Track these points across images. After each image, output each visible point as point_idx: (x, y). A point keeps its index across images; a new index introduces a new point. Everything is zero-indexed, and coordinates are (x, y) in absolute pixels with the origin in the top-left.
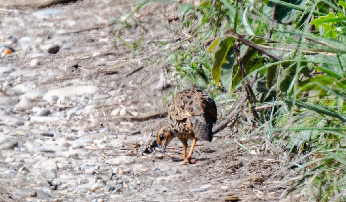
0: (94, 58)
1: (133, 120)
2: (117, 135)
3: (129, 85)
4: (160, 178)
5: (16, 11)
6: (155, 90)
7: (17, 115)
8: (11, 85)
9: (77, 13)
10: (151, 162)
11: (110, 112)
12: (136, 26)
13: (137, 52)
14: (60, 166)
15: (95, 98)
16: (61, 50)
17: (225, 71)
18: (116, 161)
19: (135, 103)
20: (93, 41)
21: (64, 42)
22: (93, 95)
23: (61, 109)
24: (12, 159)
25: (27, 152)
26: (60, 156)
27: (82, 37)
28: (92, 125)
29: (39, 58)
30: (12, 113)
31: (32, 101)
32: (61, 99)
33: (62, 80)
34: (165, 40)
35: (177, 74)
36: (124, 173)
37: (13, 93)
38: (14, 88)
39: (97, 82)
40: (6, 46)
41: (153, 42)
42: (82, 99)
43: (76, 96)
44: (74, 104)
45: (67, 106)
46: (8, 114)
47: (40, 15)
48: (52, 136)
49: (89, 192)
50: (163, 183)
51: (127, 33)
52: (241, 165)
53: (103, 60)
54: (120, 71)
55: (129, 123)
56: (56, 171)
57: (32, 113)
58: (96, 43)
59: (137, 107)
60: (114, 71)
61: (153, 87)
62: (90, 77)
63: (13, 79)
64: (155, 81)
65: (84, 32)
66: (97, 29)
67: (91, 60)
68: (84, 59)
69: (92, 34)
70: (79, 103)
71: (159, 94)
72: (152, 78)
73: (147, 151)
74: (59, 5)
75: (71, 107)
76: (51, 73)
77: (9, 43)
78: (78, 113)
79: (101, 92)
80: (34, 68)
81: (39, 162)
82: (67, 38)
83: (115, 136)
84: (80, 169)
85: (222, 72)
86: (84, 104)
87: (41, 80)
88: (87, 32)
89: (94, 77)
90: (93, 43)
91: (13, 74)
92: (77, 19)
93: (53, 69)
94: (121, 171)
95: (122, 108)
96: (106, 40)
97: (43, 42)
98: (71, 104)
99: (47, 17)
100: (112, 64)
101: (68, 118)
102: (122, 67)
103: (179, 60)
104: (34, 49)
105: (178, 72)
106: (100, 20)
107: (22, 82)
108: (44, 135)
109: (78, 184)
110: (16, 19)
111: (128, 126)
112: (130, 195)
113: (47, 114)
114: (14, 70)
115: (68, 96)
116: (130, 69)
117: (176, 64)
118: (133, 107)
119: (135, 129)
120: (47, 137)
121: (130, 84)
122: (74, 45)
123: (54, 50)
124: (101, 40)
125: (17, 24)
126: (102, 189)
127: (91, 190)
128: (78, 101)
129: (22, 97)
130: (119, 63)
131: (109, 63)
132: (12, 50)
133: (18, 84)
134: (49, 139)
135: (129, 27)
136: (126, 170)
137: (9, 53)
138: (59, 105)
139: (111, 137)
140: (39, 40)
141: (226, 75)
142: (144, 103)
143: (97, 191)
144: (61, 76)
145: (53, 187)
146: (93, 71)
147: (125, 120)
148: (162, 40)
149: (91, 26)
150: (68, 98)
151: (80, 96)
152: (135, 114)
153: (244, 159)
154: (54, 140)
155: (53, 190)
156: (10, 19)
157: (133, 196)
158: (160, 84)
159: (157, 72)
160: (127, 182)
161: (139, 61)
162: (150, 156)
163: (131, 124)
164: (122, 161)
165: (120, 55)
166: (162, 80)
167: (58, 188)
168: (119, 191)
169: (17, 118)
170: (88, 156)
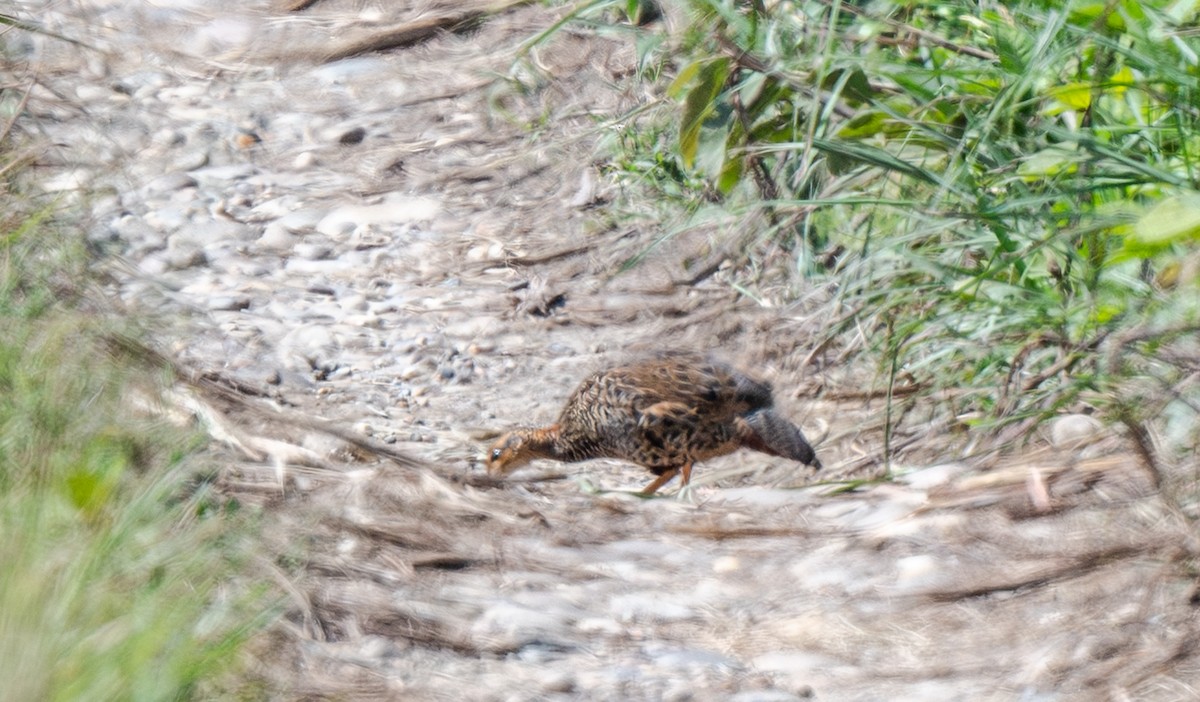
0: (437, 151)
1: (516, 263)
2: (474, 290)
3: (515, 203)
4: (558, 361)
5: (270, 69)
6: (571, 208)
7: (257, 259)
8: (248, 203)
9: (411, 70)
10: (543, 332)
11: (464, 252)
12: (540, 88)
13: (535, 136)
14: (341, 340)
15: (433, 227)
16: (368, 140)
17: (709, 131)
18: (466, 329)
19: (526, 233)
20: (440, 119)
21: (376, 125)
22: (429, 223)
23: (360, 248)
24: (233, 326)
25: (270, 316)
26: (342, 323)
27: (419, 112)
28: (423, 277)
29: (314, 151)
30: (247, 254)
31: (294, 233)
32: (362, 229)
33: (365, 195)
34: (601, 112)
35: (622, 178)
36: (480, 351)
37: (251, 217)
38: (254, 210)
39: (443, 196)
40: (243, 131)
41: (576, 117)
42: (404, 230)
43: (393, 224)
44: (388, 239)
45: (374, 243)
46: (235, 255)
47: (328, 74)
48: (330, 293)
49: (395, 381)
50: (563, 368)
51: (520, 102)
52: (738, 329)
53: (460, 154)
54: (498, 175)
55: (507, 269)
56: (333, 349)
57: (294, 255)
58: (446, 124)
59: (527, 241)
60: (482, 175)
61: (566, 203)
62: (426, 188)
63: (253, 190)
64: (573, 192)
65: (424, 105)
66: (451, 97)
67: (432, 153)
68: (417, 153)
69: (441, 107)
70: (397, 237)
71: (579, 215)
72: (565, 186)
73: (536, 312)
74: (374, 53)
75: (381, 244)
76: (339, 180)
77: (248, 125)
78: (395, 253)
79: (449, 215)
80: (300, 171)
81: (294, 332)
82: (383, 117)
83: (470, 293)
84: (383, 344)
85: (703, 135)
86: (407, 238)
87: (315, 192)
88: (429, 103)
89: (435, 187)
90: (440, 125)
91: (255, 181)
92: (410, 80)
93: (346, 172)
94: (473, 348)
95: (493, 244)
96: (468, 117)
97: (327, 126)
98: (382, 240)
99: (342, 79)
100: (480, 161)
101: (372, 264)
102: (503, 168)
103: (629, 147)
104: (306, 137)
105: (626, 173)
106: (464, 80)
107: (274, 195)
108: (315, 291)
109: (374, 368)
110: (269, 83)
111: (504, 275)
112: (489, 387)
113: (325, 255)
114: (255, 173)
115: (375, 223)
116: (516, 172)
117: (621, 155)
118: (519, 241)
119: (517, 280)
120: (320, 296)
121: (518, 200)
122: (398, 130)
123: (354, 138)
124: (458, 118)
125: (271, 94)
126: (423, 377)
127: (399, 378)
128: (396, 234)
129: (270, 227)
130: (496, 158)
131: (473, 161)
132: (257, 140)
133: (265, 200)
134: (322, 299)
135: (523, 90)
136: (486, 345)
137: (246, 143)
138: (355, 241)
139: (463, 293)
140: (318, 121)
141: (711, 142)
142: (543, 232)
143: (415, 379)
144: (363, 187)
145: (320, 373)
146: (433, 177)
147: (499, 264)
148: (594, 112)
149: (440, 92)
150: (374, 228)
151: (401, 225)
152: (521, 254)
153: (745, 317)
154: (334, 300)
155: (318, 378)
156: (254, 84)
157: (494, 389)
158: (581, 198)
159: (576, 174)
160: (486, 366)
161: (540, 155)
162: (542, 320)
163: (510, 272)
164: (478, 328)
165: (502, 143)
166: (586, 189)
167: (331, 376)
168: (465, 381)
169: (257, 263)
170: (404, 323)
